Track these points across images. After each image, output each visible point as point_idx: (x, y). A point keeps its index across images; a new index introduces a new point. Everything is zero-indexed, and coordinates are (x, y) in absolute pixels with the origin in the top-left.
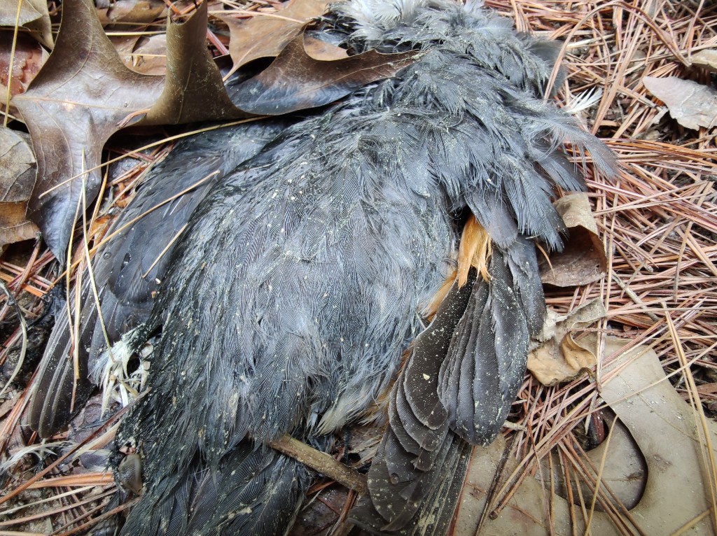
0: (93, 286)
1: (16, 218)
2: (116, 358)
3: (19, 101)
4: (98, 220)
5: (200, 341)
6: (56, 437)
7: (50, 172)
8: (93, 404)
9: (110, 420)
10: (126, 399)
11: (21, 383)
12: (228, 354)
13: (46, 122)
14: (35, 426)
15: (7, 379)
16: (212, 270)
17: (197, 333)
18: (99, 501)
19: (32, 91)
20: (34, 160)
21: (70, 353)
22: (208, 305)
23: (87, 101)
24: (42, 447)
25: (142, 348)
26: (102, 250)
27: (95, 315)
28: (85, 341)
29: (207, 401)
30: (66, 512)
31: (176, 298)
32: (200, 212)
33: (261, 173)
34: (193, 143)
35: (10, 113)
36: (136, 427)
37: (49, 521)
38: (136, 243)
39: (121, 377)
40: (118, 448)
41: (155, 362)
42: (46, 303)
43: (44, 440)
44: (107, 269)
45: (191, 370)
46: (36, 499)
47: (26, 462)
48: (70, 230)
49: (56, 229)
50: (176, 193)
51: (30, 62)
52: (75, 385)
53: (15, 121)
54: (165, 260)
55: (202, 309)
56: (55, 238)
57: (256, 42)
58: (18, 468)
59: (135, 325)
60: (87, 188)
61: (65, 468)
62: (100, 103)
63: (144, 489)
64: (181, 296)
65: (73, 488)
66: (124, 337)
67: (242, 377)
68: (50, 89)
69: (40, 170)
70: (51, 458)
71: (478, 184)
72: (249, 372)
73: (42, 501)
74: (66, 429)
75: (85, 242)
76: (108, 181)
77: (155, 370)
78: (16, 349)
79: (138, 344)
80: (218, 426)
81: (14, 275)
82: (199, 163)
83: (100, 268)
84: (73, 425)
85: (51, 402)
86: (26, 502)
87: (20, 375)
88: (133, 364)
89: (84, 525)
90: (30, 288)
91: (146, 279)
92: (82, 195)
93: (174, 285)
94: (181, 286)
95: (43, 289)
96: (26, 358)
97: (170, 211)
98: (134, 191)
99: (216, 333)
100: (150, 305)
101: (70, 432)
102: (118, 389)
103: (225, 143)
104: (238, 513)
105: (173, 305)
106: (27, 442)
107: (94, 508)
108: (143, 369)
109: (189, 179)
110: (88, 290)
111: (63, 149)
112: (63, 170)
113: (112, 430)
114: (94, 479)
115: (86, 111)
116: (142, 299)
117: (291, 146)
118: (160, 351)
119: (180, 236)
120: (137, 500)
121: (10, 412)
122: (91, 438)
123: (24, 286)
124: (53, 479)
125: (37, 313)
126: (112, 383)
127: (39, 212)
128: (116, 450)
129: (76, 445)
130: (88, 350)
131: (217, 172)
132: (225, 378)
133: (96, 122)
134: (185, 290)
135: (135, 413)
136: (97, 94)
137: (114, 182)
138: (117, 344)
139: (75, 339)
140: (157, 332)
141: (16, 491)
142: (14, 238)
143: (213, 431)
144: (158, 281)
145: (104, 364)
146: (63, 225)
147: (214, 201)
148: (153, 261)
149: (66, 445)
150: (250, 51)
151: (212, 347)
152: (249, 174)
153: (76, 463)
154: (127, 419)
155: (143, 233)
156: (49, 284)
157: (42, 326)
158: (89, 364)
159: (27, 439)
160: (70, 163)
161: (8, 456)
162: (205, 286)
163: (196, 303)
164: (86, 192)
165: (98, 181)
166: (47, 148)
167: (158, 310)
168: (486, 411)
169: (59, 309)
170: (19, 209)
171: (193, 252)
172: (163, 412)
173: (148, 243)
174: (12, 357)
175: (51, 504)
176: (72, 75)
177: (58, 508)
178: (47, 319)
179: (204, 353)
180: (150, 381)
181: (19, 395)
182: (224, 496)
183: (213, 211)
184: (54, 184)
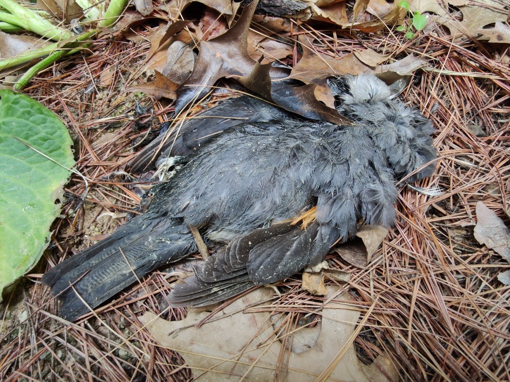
0: (178, 131)
1: (173, 89)
2: (168, 163)
3: (203, 43)
4: (198, 106)
5: (192, 177)
6: (134, 175)
7: (194, 78)
8: (151, 173)
9: (152, 181)
10: (162, 179)
11: (136, 149)
12: (196, 187)
13: (206, 57)
14: (131, 167)
15: (134, 145)
16: (212, 156)
17: (193, 174)
18: (132, 206)
19: (209, 42)
20: (192, 70)
21: (156, 150)
22: (203, 167)
23: (225, 57)
24: (128, 175)
25: (177, 165)
26: (190, 120)
27: (172, 142)
28: (163, 149)
29: (180, 197)
30: (121, 201)
31: (198, 157)
32: (228, 131)
33: (258, 131)
34: (249, 100)
35: (198, 45)
36: (158, 190)
37: (115, 200)
38: (202, 126)
39: (165, 171)
40: (148, 193)
41: (178, 172)
42: (161, 126)
43: (130, 173)
44: (187, 128)
45: (183, 184)
46: (116, 190)
47: (121, 177)
48: (186, 104)
49: (182, 101)
50: (228, 116)
51: (218, 27)
52: (150, 162)
53: (197, 49)
54: (207, 139)
55: (200, 166)
56: (180, 104)
57: (307, 70)
58: (118, 177)
59: (182, 155)
60: (202, 92)
61: (130, 187)
62: (229, 60)
63: (146, 211)
64: (199, 157)
65: (128, 196)
66: (175, 157)
67: (194, 198)
68: (217, 45)
69: (191, 76)
70: (129, 181)
71: (327, 192)
72: (197, 198)
73: (117, 192)
74: (138, 175)
75: (188, 112)
76: (212, 93)
77: (176, 176)
78: (142, 136)
79: (177, 163)
80: (177, 207)
81: (159, 109)
82: (245, 110)
83: (185, 126)
84: (141, 175)
85: (140, 162)
86: (113, 189)
87: (138, 146)
88: (171, 169)
89: (123, 209)
90: (160, 117)
91: (196, 141)
92: (198, 93)
93: (201, 152)
94: (202, 154)
95: (164, 120)
96: (143, 142)
97: (221, 122)
98: (217, 103)
99: (198, 178)
100: (191, 152)
101: (139, 177)
102: (162, 174)
103: (260, 108)
104: (166, 241)
105: (195, 158)
106: (125, 171)
107: (130, 207)
108: (173, 172)
109: (236, 114)
110: (176, 131)
111: (205, 71)
112: (198, 80)
113: (151, 186)
114: (136, 198)
115: (223, 60)
116: (190, 148)
117: (276, 128)
118: (181, 170)
119: (217, 134)
120: (142, 214)
121: (127, 156)
122: (143, 183)
123: (159, 115)
124: (125, 188)
125: (156, 128)
126: (161, 170)
127: (181, 91)
128: (147, 193)
129: (138, 182)
130: (162, 153)
131: (247, 118)
132: (189, 194)
133: (223, 67)
134: (202, 155)
135: (161, 185)
136: (231, 56)
137: (214, 94)
138: (172, 158)
139: (161, 146)
140: (185, 163)
141: (113, 183)
142: (167, 96)
143: (175, 207)
144: (199, 145)
145: (163, 161)
146: (185, 101)
147: (235, 130)
148: (203, 136)
149: (135, 180)
150: (301, 73)
151: (193, 182)
152: (253, 129)
153: (134, 188)
154: (157, 186)
155: (206, 124)
156: (167, 120)
157: (155, 134)
158: (159, 158)
159: (127, 169)
160: (203, 78)
161: (118, 170)
162: (207, 160)
163: (200, 163)
164: (201, 93)
165: (208, 91)
166: (200, 68)
167: (191, 156)
168: (263, 272)
169: (163, 131)
170: (175, 86)
171: (214, 144)
172: (168, 192)
173: (205, 129)
174: (139, 139)
175: (119, 195)
176: (227, 44)
177: (120, 198)
178: (158, 132)
179: (190, 181)
180: (172, 178)
181: (133, 152)
182: (165, 232)
183: (231, 134)
184: (192, 83)
